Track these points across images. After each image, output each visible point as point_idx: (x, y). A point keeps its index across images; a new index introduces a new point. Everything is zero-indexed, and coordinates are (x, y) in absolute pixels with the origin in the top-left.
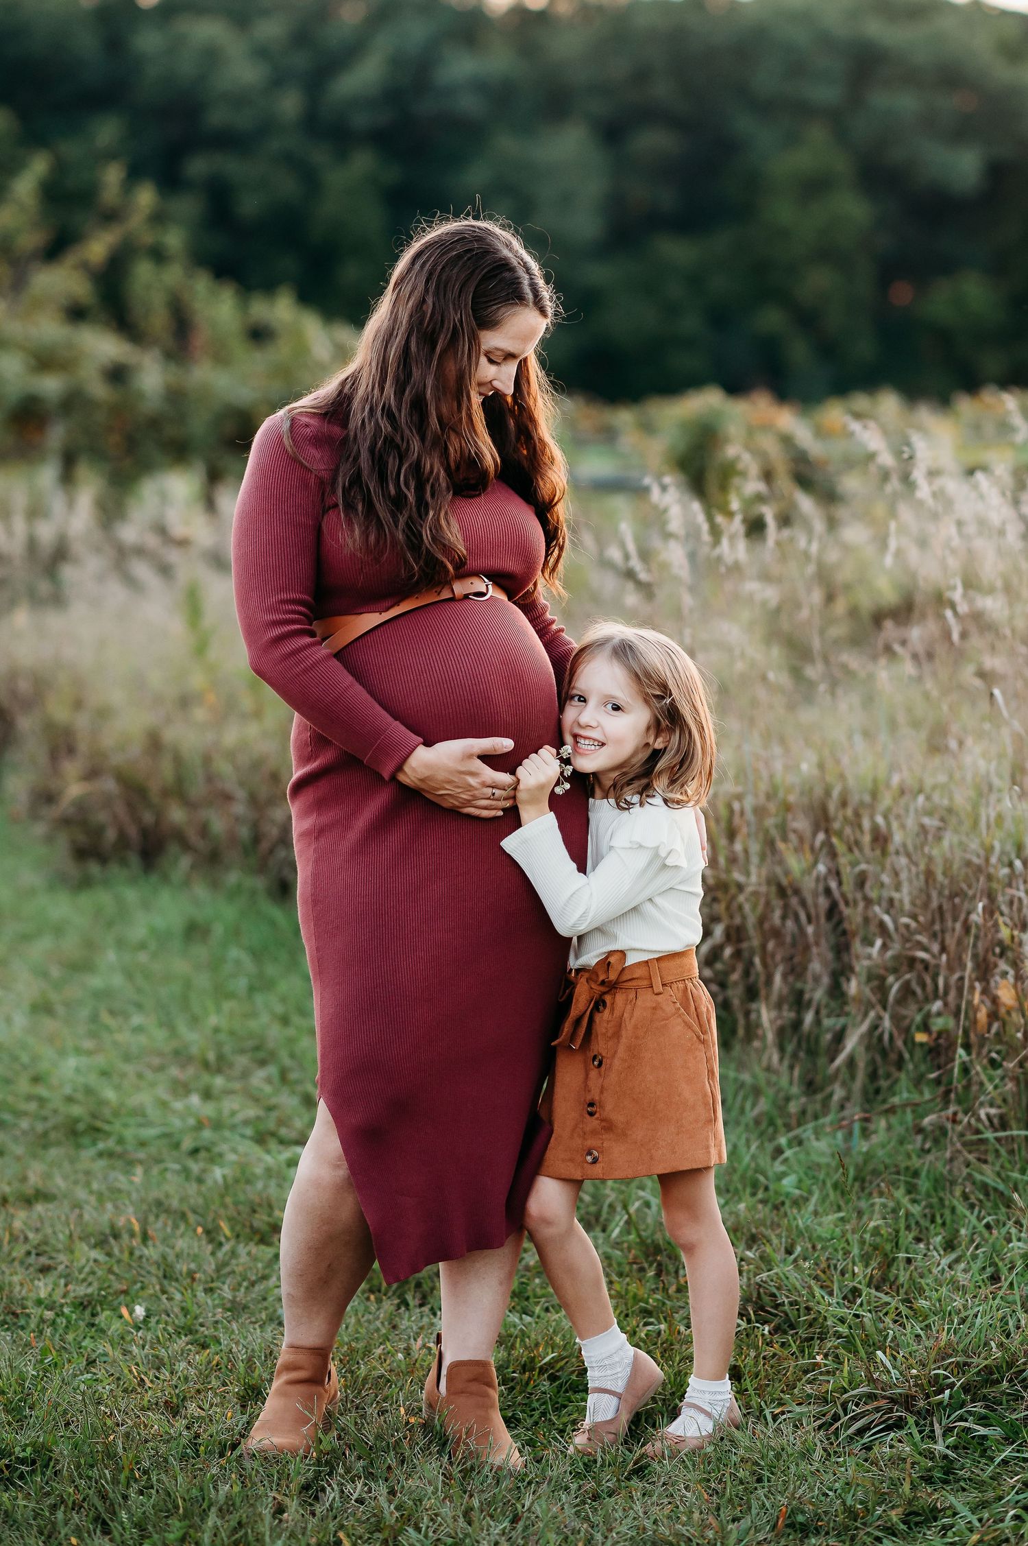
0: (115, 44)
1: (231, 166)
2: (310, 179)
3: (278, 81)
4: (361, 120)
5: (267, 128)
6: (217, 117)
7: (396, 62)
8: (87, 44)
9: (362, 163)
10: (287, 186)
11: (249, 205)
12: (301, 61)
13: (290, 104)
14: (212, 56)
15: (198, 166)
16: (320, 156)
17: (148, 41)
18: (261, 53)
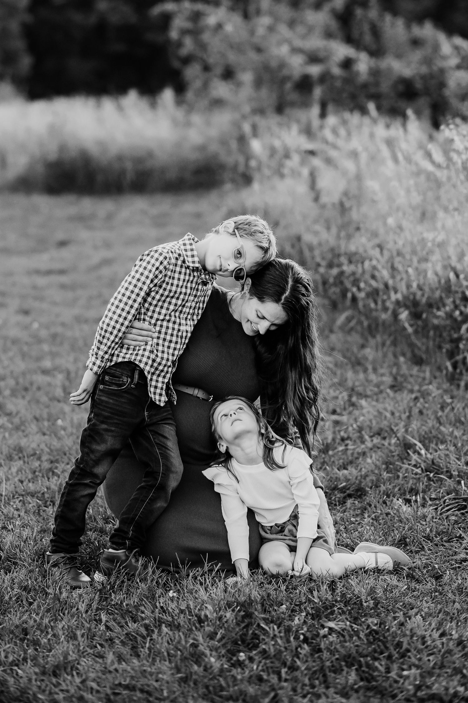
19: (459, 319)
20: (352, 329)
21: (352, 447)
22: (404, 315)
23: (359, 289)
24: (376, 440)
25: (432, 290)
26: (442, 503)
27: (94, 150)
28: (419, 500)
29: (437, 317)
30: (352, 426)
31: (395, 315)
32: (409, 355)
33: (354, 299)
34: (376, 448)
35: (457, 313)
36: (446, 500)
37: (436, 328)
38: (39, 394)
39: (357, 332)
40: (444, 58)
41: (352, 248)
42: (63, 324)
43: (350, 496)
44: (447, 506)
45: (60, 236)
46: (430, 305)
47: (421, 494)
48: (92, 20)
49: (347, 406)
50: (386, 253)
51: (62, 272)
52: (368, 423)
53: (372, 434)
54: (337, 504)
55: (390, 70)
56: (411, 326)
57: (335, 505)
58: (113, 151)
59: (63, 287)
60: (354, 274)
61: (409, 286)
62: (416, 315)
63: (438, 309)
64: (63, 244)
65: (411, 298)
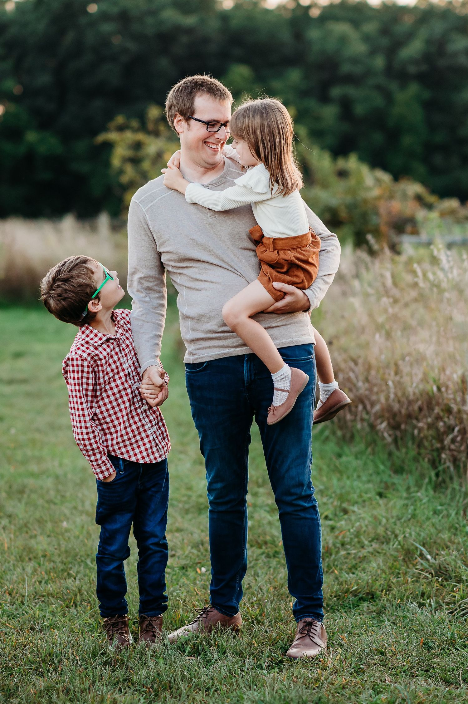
0: (298, 36)
1: (351, 91)
2: (389, 97)
3: (373, 52)
4: (412, 69)
5: (369, 73)
6: (346, 68)
7: (428, 42)
8: (286, 36)
9: (414, 88)
10: (378, 101)
11: (359, 110)
12: (385, 42)
13: (379, 62)
14: (343, 40)
15: (336, 92)
16: (393, 86)
17: (314, 34)
18: (366, 38)
19: (442, 430)
20: (326, 439)
21: (354, 552)
22: (382, 426)
24: (375, 545)
25: (410, 403)
26: (458, 607)
28: (432, 604)
30: (349, 530)
31: (373, 426)
32: (388, 463)
34: (376, 553)
35: (441, 424)
36: (461, 604)
38: (34, 496)
39: (332, 441)
40: (369, 189)
42: (38, 430)
43: (362, 599)
44: (463, 610)
45: (14, 347)
46: (409, 416)
47: (434, 598)
48: (22, 150)
49: (338, 513)
51: (24, 381)
52: (364, 528)
53: (370, 539)
54: (352, 606)
56: (390, 435)
57: (350, 608)
59: (29, 395)
61: (387, 398)
62: (395, 427)
63: (419, 420)
64: (18, 355)
65: (389, 409)
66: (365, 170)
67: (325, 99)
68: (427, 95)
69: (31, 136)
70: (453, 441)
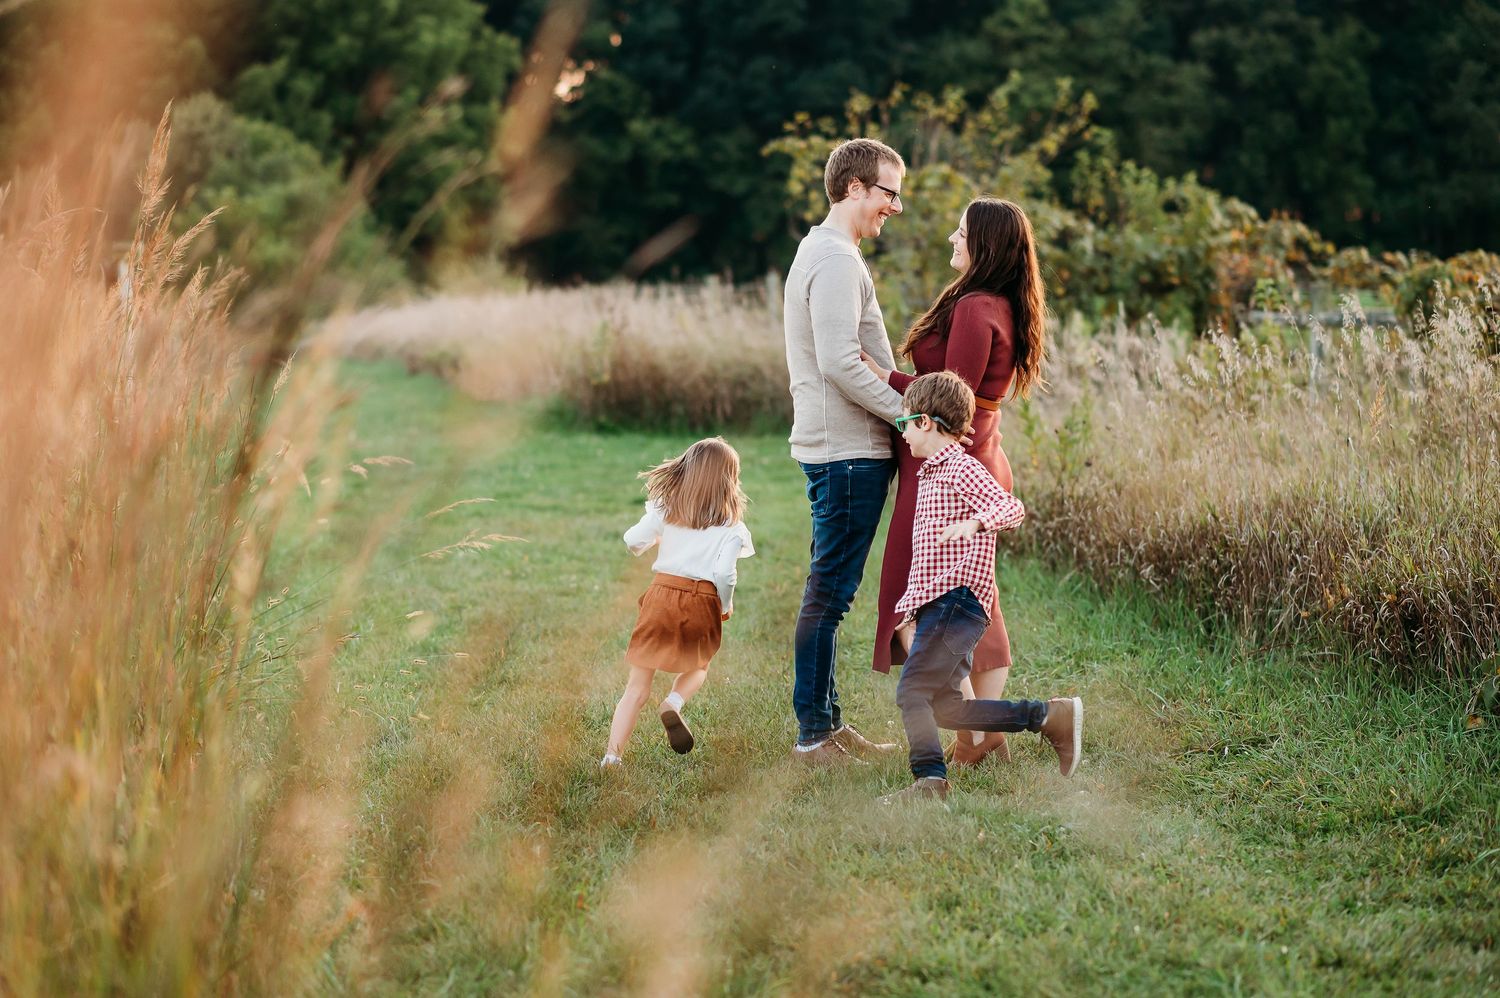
9: (1351, 28)
19: (1216, 569)
20: (1079, 591)
22: (1147, 571)
23: (1088, 543)
25: (1183, 538)
27: (669, 367)
29: (1189, 571)
31: (1136, 573)
32: (1151, 618)
33: (1081, 555)
35: (1214, 562)
37: (1187, 585)
39: (1084, 597)
40: (1213, 232)
41: (1080, 490)
46: (1180, 557)
48: (625, 152)
50: (1125, 498)
55: (1130, 247)
58: (701, 368)
60: (1081, 523)
61: (1156, 534)
62: (1162, 571)
63: (1191, 561)
65: (1157, 549)
66: (1212, 198)
67: (1182, 52)
68: (1374, 41)
69: (638, 127)
70: (1228, 583)
